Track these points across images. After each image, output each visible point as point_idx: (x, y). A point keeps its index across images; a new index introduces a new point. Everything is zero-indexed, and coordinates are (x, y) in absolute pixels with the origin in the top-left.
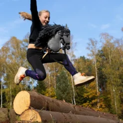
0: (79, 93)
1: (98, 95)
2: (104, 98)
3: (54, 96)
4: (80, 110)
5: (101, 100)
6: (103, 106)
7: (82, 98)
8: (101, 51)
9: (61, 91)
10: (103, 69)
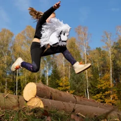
0: (93, 84)
1: (111, 86)
2: (118, 91)
3: (68, 86)
4: (81, 101)
5: (114, 92)
6: (116, 98)
7: (96, 89)
8: (118, 43)
9: (75, 81)
10: (118, 62)
